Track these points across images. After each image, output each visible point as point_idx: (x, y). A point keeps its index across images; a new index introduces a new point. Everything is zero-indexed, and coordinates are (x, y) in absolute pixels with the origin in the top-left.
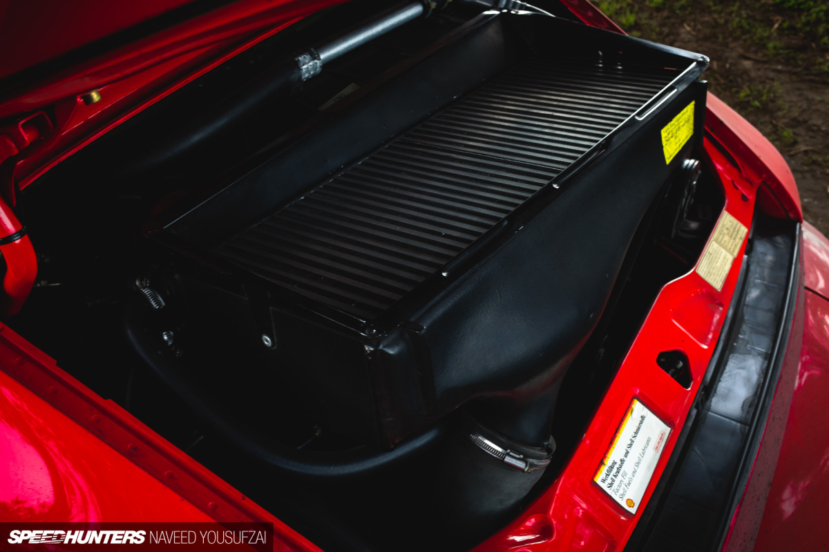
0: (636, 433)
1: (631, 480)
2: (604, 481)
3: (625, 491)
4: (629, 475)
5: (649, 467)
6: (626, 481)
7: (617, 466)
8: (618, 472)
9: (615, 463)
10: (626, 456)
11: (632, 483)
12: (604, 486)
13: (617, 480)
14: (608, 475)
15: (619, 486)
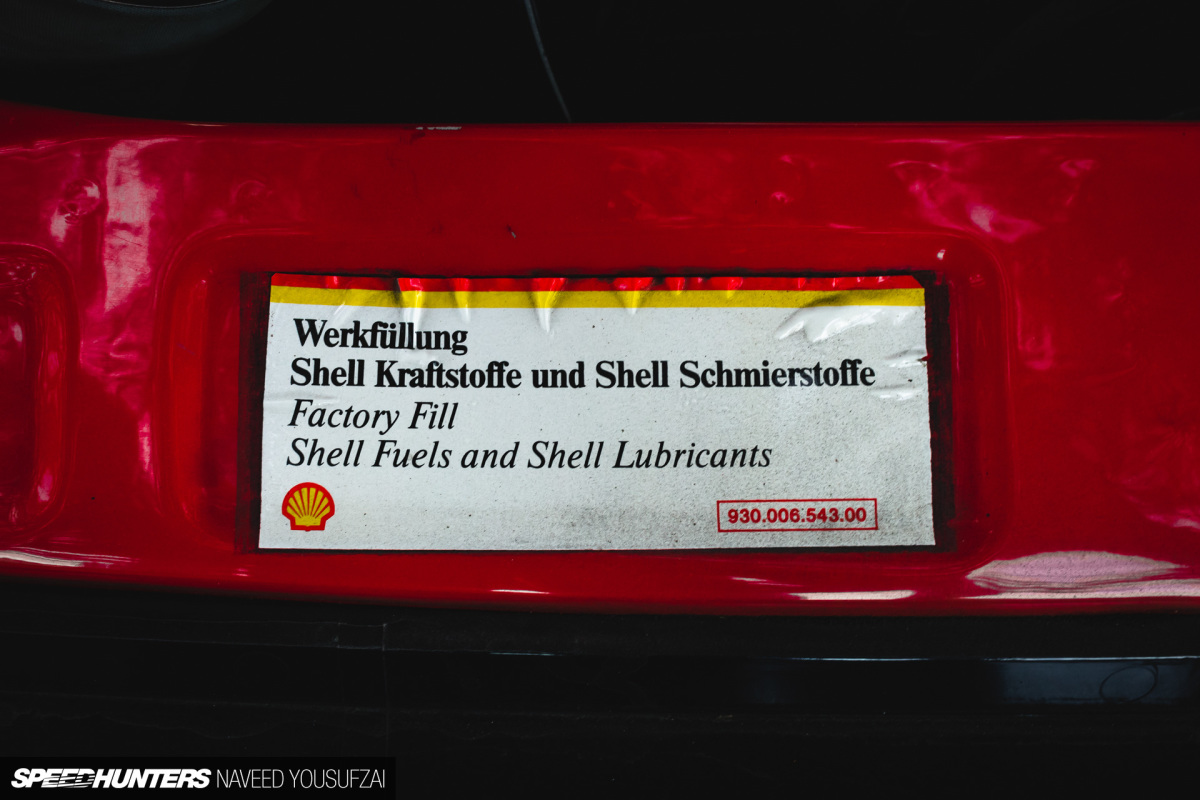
0: (725, 377)
1: (438, 457)
2: (308, 331)
3: (351, 455)
4: (456, 441)
5: (589, 517)
6: (408, 439)
7: (450, 361)
8: (419, 379)
9: (456, 342)
10: (542, 379)
11: (423, 476)
12: (282, 346)
13: (369, 396)
14: (359, 341)
15: (351, 417)
